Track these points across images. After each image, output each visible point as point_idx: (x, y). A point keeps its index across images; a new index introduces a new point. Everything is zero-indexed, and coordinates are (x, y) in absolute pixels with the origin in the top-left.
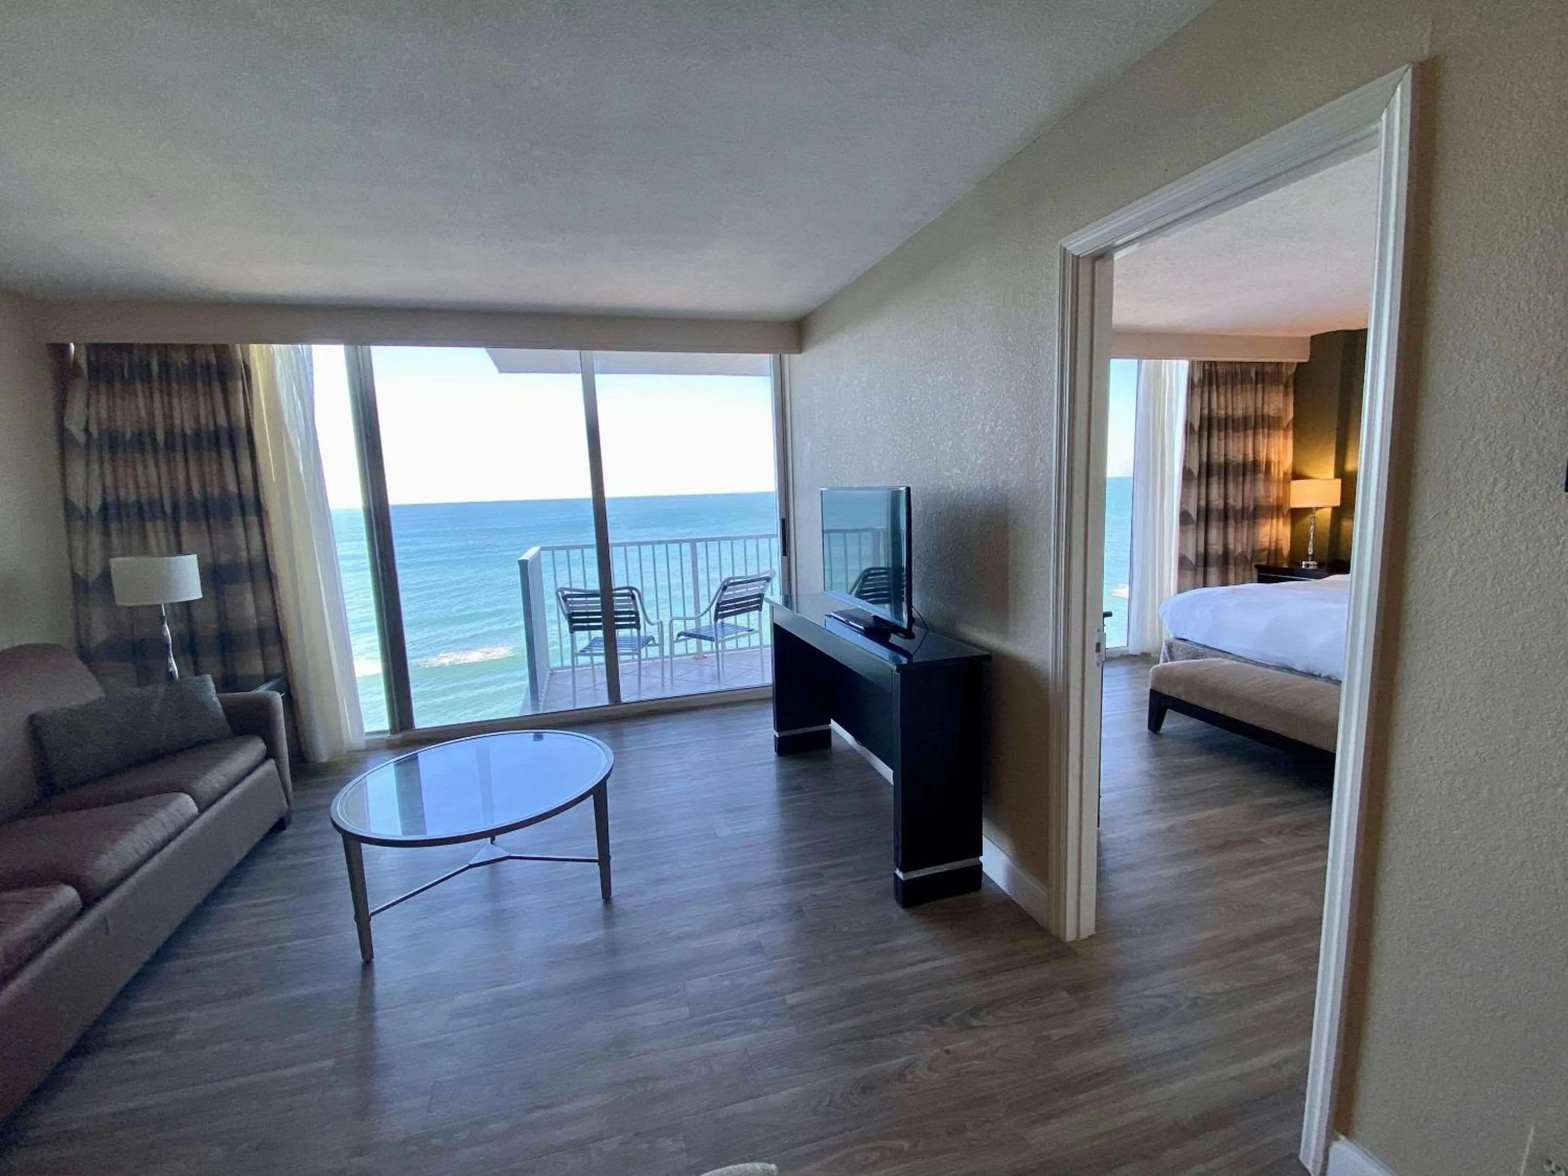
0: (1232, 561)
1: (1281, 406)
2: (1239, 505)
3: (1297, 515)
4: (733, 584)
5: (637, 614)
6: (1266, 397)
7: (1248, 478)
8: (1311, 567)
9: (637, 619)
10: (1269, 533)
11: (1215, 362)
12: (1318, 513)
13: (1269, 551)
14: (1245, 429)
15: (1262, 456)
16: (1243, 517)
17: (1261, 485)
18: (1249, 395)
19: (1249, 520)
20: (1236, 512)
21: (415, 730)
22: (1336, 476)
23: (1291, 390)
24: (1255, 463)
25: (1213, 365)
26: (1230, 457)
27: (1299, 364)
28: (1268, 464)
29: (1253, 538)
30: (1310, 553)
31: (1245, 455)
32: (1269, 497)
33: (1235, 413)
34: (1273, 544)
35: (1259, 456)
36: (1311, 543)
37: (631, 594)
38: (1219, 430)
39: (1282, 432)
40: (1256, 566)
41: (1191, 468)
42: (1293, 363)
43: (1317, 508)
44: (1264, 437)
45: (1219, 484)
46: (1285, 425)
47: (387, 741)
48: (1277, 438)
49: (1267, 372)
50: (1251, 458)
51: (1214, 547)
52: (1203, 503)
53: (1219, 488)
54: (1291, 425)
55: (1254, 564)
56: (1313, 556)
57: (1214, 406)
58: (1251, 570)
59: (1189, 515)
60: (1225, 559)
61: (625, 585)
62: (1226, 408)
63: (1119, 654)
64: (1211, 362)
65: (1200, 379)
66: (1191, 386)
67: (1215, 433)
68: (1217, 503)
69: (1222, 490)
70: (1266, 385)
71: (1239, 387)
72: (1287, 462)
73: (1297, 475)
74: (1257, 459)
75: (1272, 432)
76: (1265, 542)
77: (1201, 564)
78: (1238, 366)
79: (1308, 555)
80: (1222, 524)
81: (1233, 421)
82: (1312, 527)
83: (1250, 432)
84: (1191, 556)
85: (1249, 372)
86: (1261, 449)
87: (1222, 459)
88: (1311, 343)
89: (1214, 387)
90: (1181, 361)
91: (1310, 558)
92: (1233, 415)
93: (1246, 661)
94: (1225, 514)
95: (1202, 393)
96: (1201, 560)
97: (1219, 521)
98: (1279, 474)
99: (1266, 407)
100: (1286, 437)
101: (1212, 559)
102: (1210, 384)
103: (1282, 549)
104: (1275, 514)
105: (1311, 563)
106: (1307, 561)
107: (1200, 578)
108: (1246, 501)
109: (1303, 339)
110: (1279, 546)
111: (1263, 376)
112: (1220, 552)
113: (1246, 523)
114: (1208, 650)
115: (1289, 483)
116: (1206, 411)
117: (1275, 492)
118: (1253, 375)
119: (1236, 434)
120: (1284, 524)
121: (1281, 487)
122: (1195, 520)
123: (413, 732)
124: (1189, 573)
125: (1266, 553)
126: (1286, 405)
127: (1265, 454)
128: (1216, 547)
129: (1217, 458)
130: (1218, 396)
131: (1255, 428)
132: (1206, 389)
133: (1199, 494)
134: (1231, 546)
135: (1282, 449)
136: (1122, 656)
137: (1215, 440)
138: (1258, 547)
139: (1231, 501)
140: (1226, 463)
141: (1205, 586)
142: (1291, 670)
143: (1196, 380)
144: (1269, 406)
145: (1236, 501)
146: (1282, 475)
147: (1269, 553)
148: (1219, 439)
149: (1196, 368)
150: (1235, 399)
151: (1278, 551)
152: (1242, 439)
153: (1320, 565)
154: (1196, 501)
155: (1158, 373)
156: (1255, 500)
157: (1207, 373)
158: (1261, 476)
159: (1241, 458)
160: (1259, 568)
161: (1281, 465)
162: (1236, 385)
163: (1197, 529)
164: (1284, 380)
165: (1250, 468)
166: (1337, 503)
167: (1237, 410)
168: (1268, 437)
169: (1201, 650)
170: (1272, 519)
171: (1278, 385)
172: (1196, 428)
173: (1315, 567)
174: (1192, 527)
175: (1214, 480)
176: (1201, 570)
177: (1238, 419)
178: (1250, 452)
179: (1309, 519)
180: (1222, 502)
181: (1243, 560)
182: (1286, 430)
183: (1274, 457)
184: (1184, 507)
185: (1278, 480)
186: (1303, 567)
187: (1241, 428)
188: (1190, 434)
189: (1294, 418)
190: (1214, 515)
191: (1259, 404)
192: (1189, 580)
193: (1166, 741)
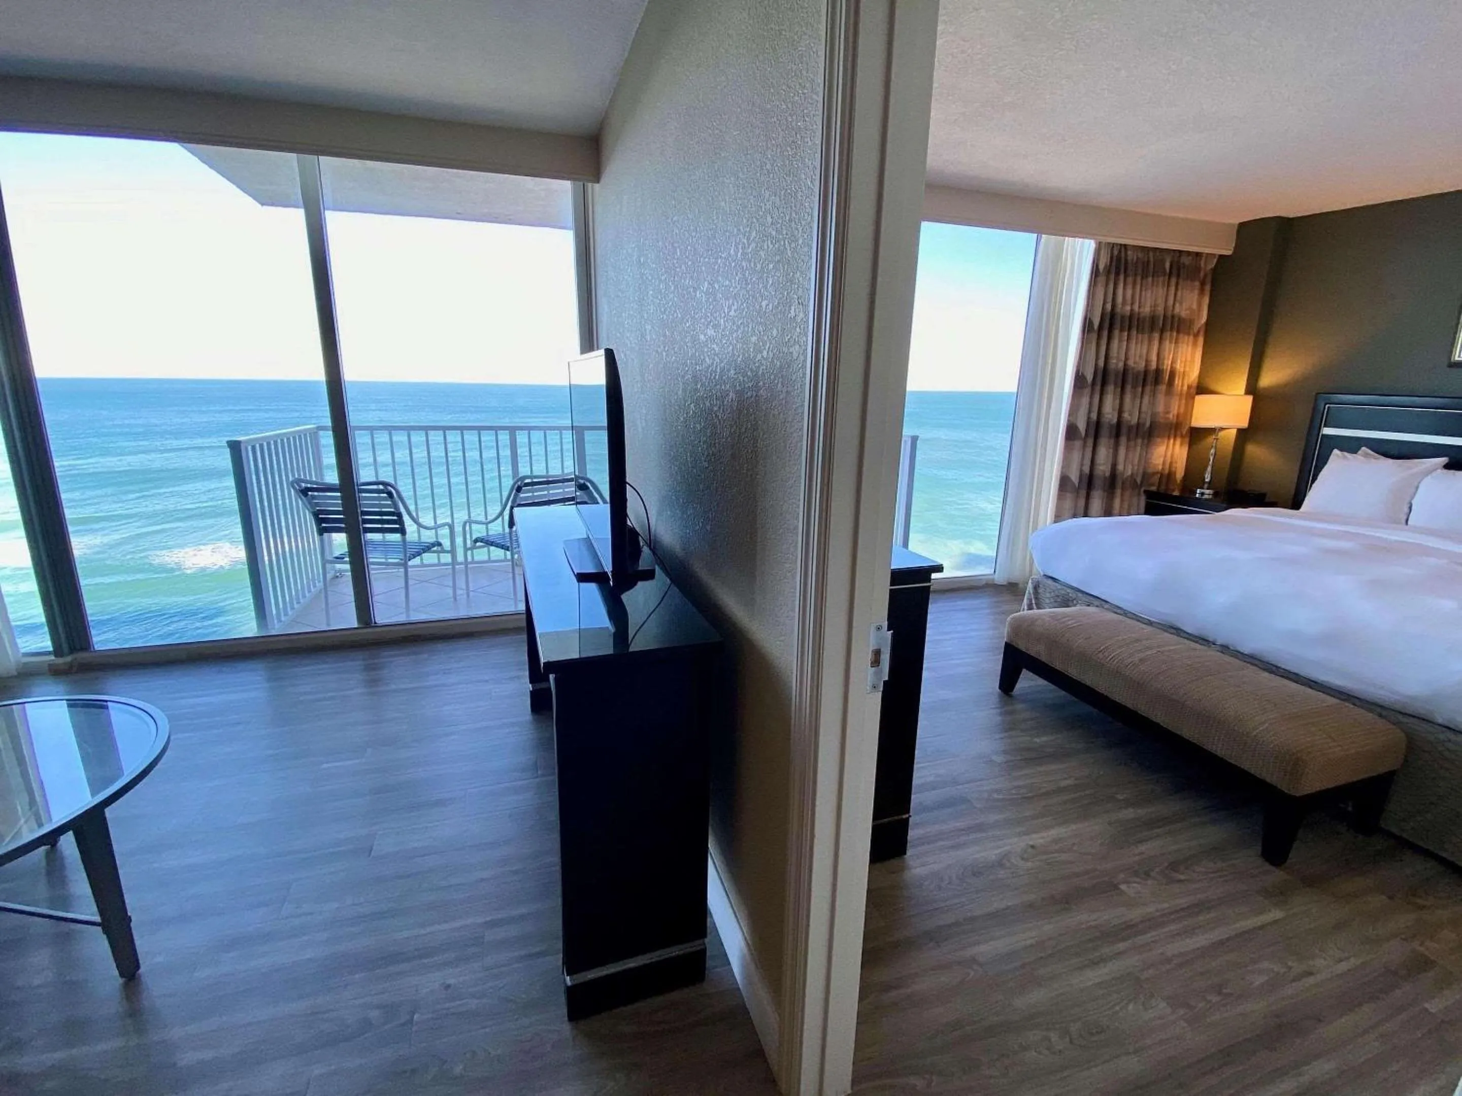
0: (1119, 484)
1: (1195, 306)
2: (1134, 421)
3: (1197, 435)
4: (527, 485)
5: (399, 515)
6: (1179, 293)
7: (1148, 389)
8: (1206, 497)
9: (400, 521)
10: (1163, 453)
11: (1125, 245)
12: (1221, 434)
13: (1162, 475)
14: (1152, 329)
15: (1167, 364)
16: (1137, 434)
17: (1161, 399)
18: (1161, 291)
19: (1143, 439)
20: (1130, 428)
21: (96, 651)
22: (1248, 392)
23: (1208, 288)
24: (1158, 372)
25: (1123, 249)
26: (1131, 363)
27: (1221, 256)
28: (1172, 374)
29: (1145, 459)
30: (1207, 480)
31: (1148, 362)
32: (1168, 413)
33: (1142, 310)
34: (1167, 466)
35: (1163, 364)
36: (1209, 469)
37: (388, 490)
38: (1122, 330)
39: (1191, 337)
40: (1145, 492)
41: (1085, 374)
42: (1214, 255)
43: (1222, 429)
44: (1171, 342)
45: (1114, 394)
46: (1196, 330)
47: (50, 665)
48: (1185, 346)
49: (1184, 264)
50: (1154, 365)
51: (1101, 468)
52: (1094, 416)
53: (1114, 400)
54: (1202, 333)
55: (1142, 490)
56: (1210, 483)
57: (1120, 299)
58: (1139, 494)
59: (1077, 427)
60: (1112, 482)
61: (373, 479)
62: (1132, 304)
63: (984, 582)
64: (1121, 245)
65: (1106, 266)
66: (1095, 273)
67: (1116, 333)
68: (1110, 416)
69: (1118, 402)
70: (1181, 281)
71: (1150, 279)
72: (1194, 374)
73: (1202, 389)
74: (1161, 367)
75: (1181, 335)
76: (1159, 464)
77: (1085, 485)
78: (1151, 254)
79: (1204, 483)
80: (1112, 441)
81: (1138, 319)
82: (1213, 451)
83: (1156, 335)
84: (1074, 477)
85: (1163, 261)
86: (1166, 356)
87: (1121, 365)
88: (1238, 232)
89: (1122, 277)
90: (1087, 241)
91: (1206, 486)
92: (1139, 313)
93: (1126, 613)
94: (1118, 430)
95: (1107, 285)
96: (1085, 481)
97: (1110, 437)
98: (1182, 386)
99: (1177, 305)
100: (1195, 344)
101: (1098, 482)
102: (1117, 274)
103: (1175, 473)
104: (1173, 432)
105: (1207, 491)
106: (1202, 488)
107: (1082, 502)
108: (1143, 415)
109: (1230, 225)
110: (1173, 469)
111: (1179, 270)
112: (1108, 474)
113: (1139, 441)
114: (1080, 595)
115: (1194, 398)
116: (1109, 307)
117: (1176, 408)
118: (1167, 265)
119: (1140, 336)
120: (1181, 444)
121: (1184, 401)
122: (1083, 433)
123: (91, 654)
124: (1069, 496)
125: (1158, 476)
126: (1200, 305)
127: (1170, 363)
128: (1103, 467)
129: (1116, 363)
130: (1124, 289)
131: (1162, 331)
132: (1112, 276)
133: (1091, 404)
134: (1120, 467)
135: (1189, 358)
136: (986, 584)
137: (1115, 344)
138: (1150, 470)
139: (1126, 415)
140: (1126, 369)
141: (1086, 515)
142: (1177, 631)
143: (1101, 267)
144: (1181, 304)
145: (1131, 417)
146: (1185, 388)
147: (1160, 479)
148: (1120, 341)
149: (1102, 252)
150: (1143, 293)
151: (1170, 475)
152: (1146, 342)
153: (1216, 494)
154: (1087, 411)
155: (1058, 256)
156: (1154, 415)
157: (1115, 258)
158: (1163, 388)
159: (1142, 365)
160: (1149, 494)
161: (1186, 377)
162: (1147, 277)
163: (1084, 446)
164: (1202, 274)
165: (1150, 378)
166: (1245, 424)
167: (1144, 307)
168: (1176, 343)
169: (1072, 594)
170: (1169, 438)
171: (1193, 280)
172: (1096, 326)
173: (1211, 497)
174: (1078, 444)
175: (1110, 388)
176: (1083, 492)
177: (1144, 318)
178: (1154, 358)
179: (1211, 439)
180: (1116, 415)
181: (1133, 484)
182: (1196, 336)
183: (1179, 367)
184: (1071, 418)
185: (1181, 394)
186: (1197, 495)
187: (1146, 330)
188: (1088, 331)
189: (1207, 323)
190: (1105, 431)
191: (1171, 302)
192: (1068, 504)
193: (1019, 706)
